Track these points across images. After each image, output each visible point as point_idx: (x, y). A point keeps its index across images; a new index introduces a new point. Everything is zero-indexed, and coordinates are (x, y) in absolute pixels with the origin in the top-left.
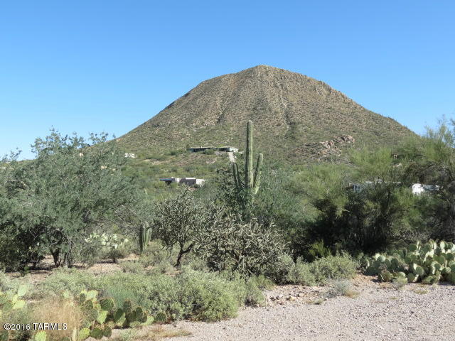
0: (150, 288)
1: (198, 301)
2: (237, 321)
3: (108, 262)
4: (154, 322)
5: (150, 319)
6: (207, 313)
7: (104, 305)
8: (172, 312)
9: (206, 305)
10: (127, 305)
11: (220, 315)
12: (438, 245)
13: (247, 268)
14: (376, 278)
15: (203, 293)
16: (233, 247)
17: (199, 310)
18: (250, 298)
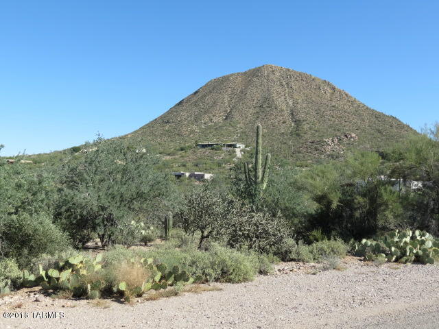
0: (189, 258)
1: (225, 268)
2: (254, 283)
3: (141, 245)
4: (194, 282)
5: (191, 280)
6: (232, 277)
7: (160, 267)
8: (206, 275)
9: (231, 271)
10: (175, 269)
11: (241, 278)
12: (414, 233)
13: (260, 247)
14: (362, 258)
15: (229, 263)
16: (249, 230)
17: (226, 275)
18: (262, 269)
